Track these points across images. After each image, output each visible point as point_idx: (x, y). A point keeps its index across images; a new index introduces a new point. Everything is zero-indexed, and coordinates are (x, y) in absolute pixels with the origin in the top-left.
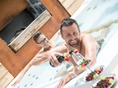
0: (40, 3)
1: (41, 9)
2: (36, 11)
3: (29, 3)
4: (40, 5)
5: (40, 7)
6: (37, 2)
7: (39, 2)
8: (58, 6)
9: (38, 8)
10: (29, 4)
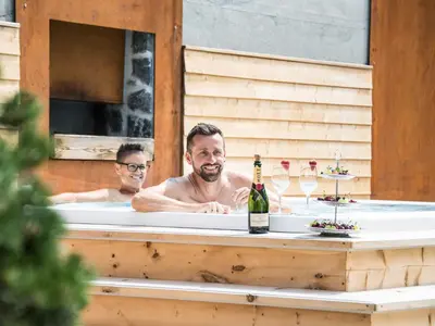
0: (149, 117)
1: (141, 130)
2: (124, 126)
3: (125, 100)
4: (145, 121)
5: (143, 124)
6: (146, 110)
7: (149, 113)
8: (174, 156)
9: (136, 124)
10: (121, 104)
